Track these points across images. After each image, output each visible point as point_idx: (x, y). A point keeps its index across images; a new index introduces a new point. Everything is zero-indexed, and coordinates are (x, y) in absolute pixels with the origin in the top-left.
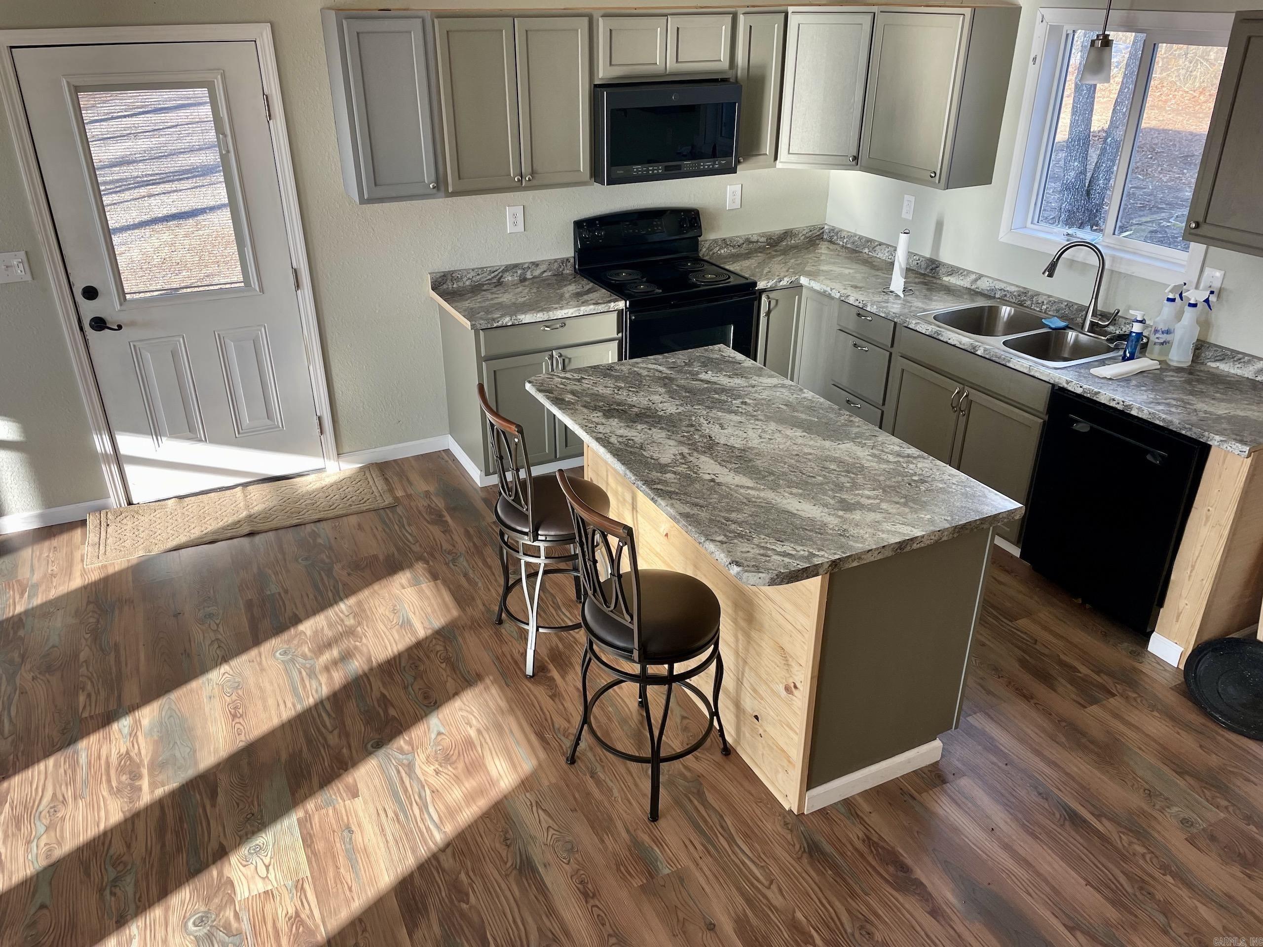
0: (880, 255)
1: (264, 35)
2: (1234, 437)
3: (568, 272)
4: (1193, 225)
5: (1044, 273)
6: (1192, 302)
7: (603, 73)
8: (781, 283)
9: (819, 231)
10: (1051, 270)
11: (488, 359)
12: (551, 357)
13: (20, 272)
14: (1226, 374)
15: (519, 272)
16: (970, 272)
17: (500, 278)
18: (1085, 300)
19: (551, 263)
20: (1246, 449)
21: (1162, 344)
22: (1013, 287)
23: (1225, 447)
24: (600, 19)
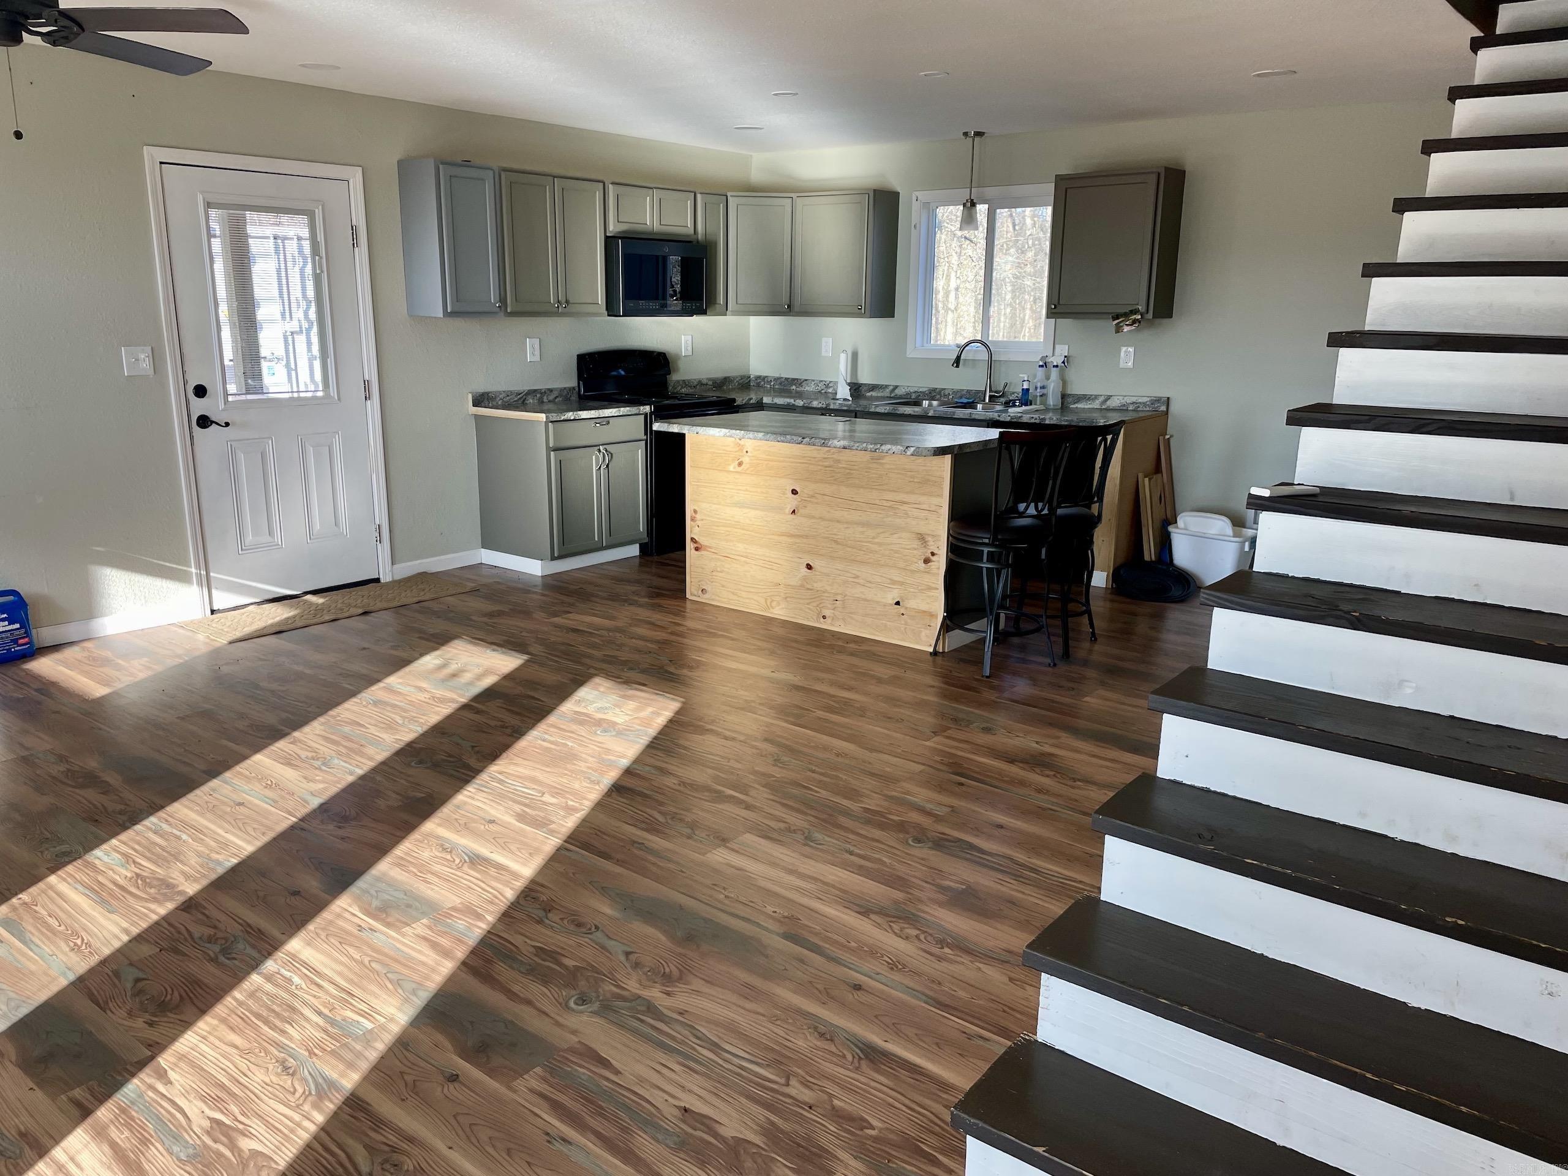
0: (807, 388)
1: (356, 177)
4: (1053, 307)
6: (1055, 364)
7: (613, 228)
11: (555, 450)
12: (599, 451)
13: (145, 364)
15: (538, 395)
16: (887, 385)
17: (524, 401)
19: (562, 390)
22: (926, 387)
24: (610, 185)
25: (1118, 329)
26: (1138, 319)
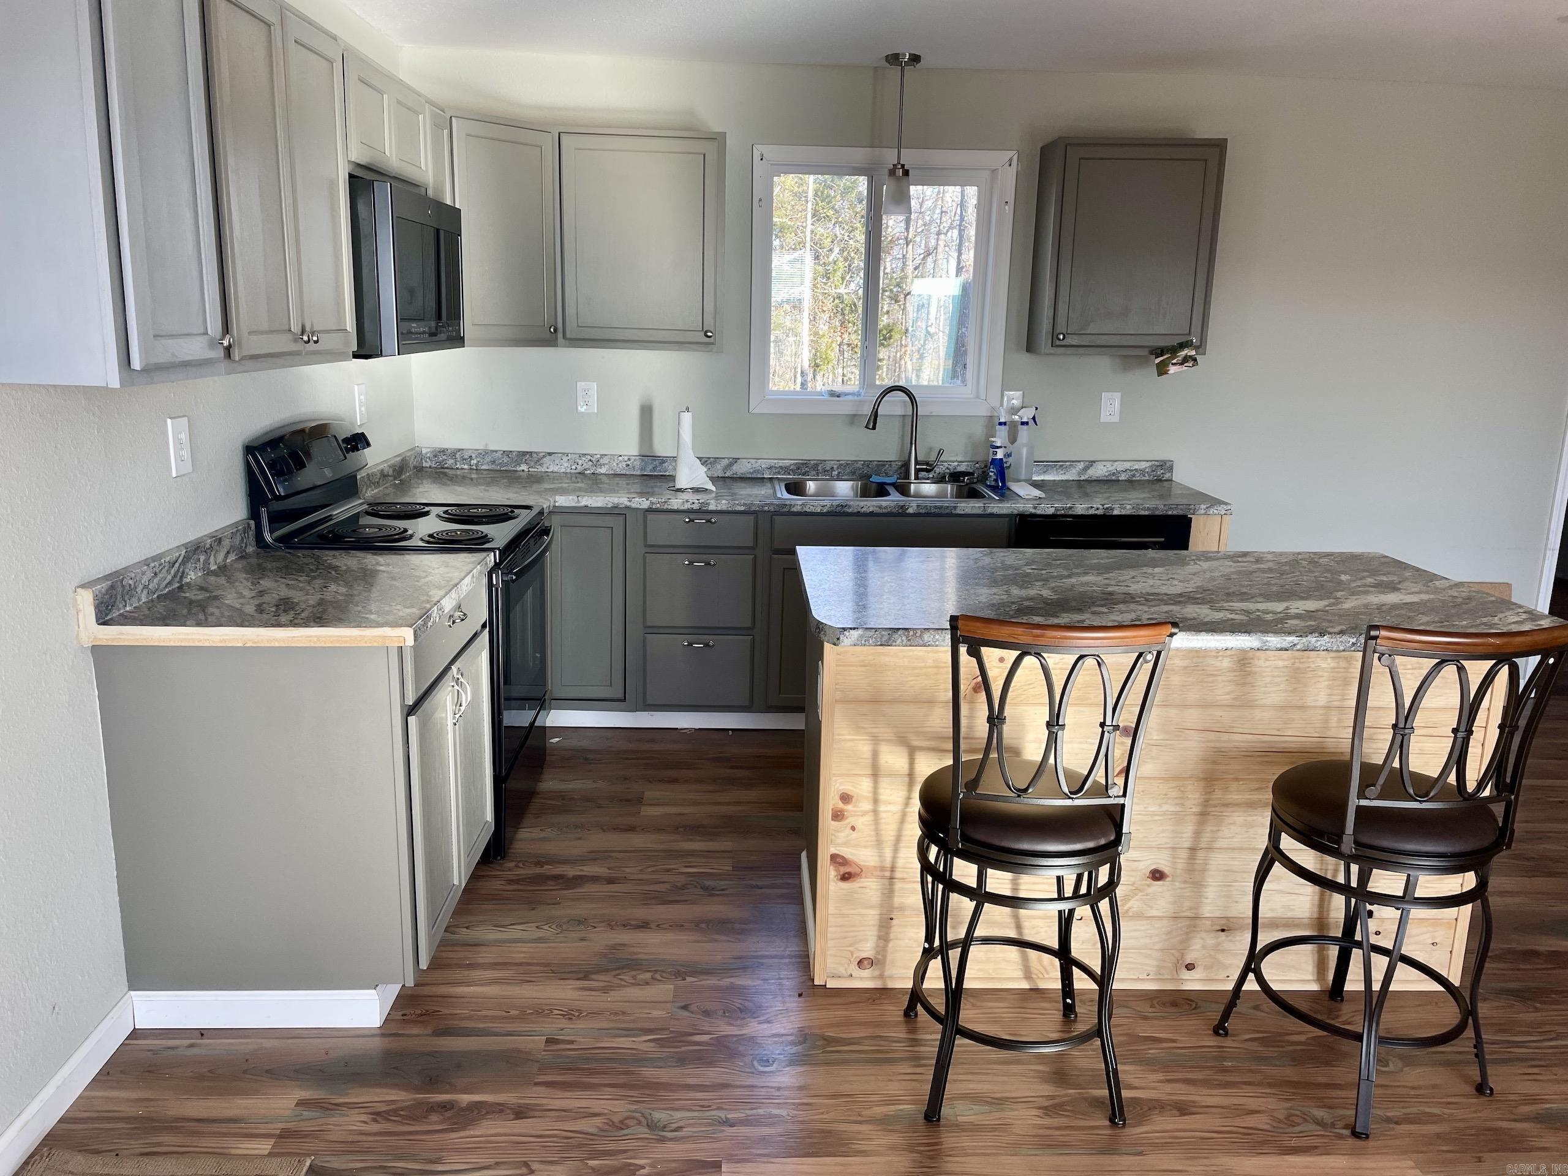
7: (354, 157)
25: (1162, 370)
26: (1190, 357)
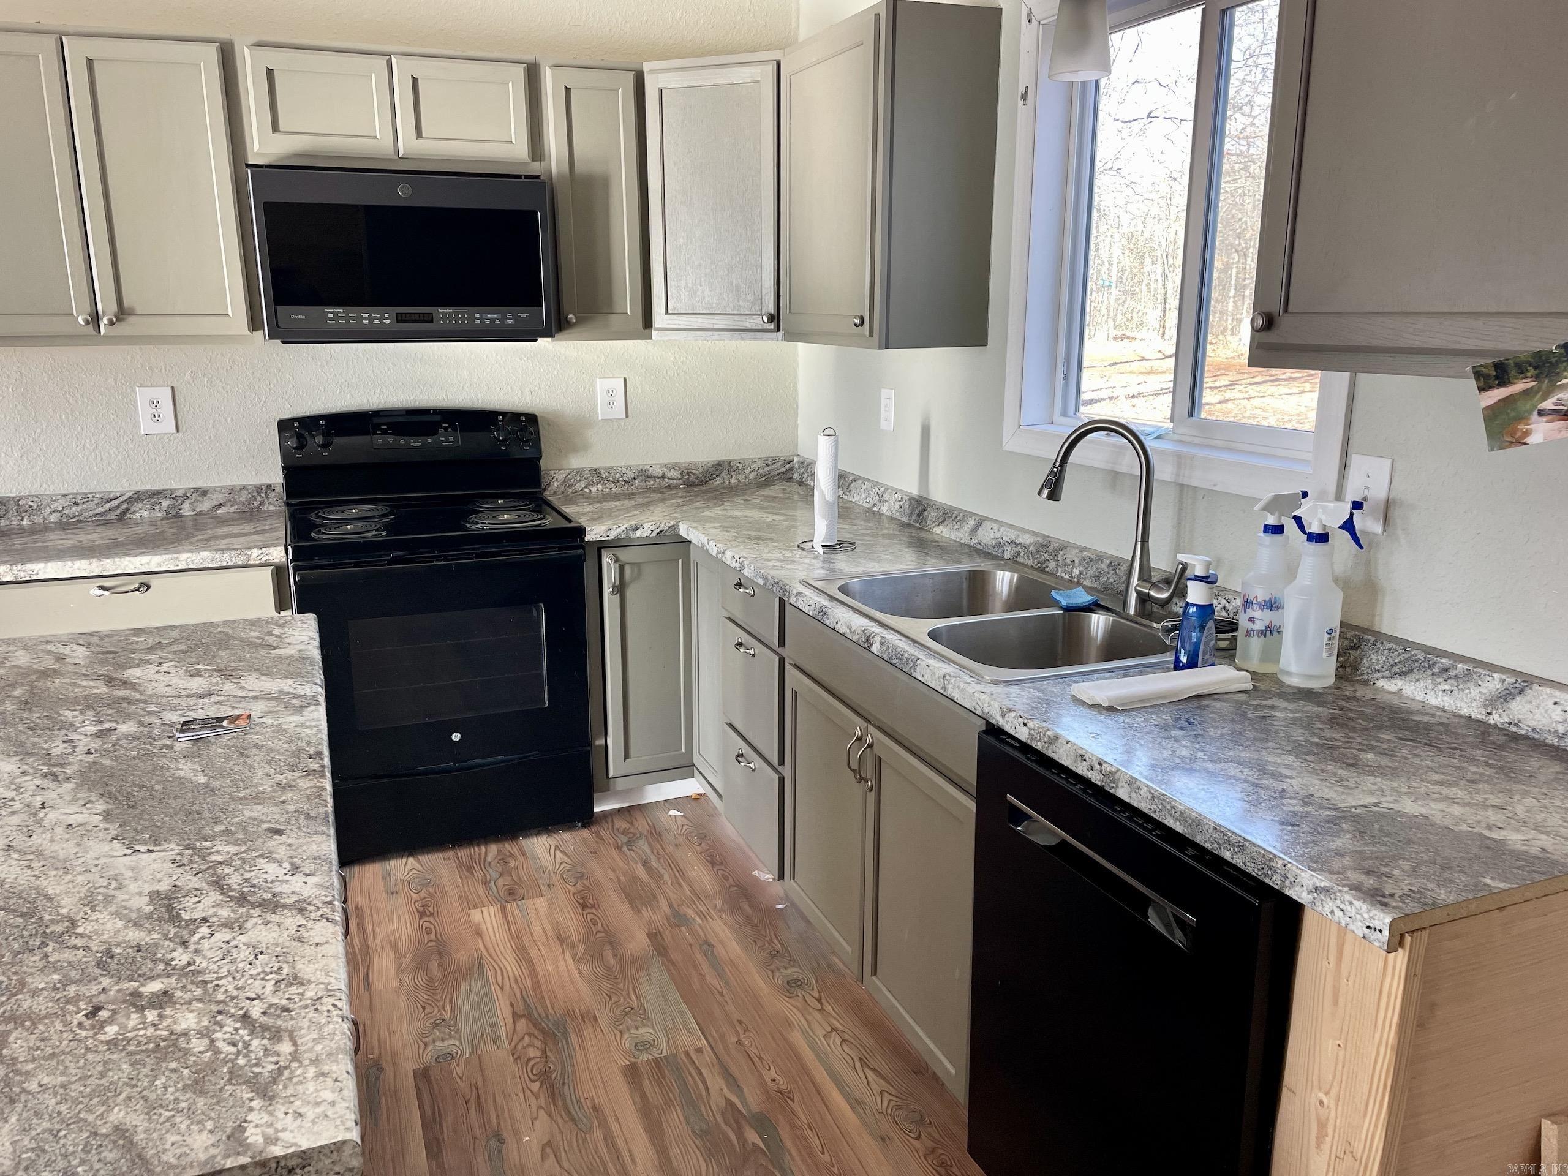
2: (1355, 877)
3: (272, 508)
5: (1039, 493)
6: (1318, 529)
7: (262, 146)
8: (638, 533)
9: (783, 466)
10: (1054, 487)
14: (1415, 707)
15: (165, 503)
16: (968, 514)
18: (1123, 547)
19: (233, 491)
20: (1383, 920)
21: (1263, 633)
22: (1027, 536)
23: (1327, 910)
24: (247, 50)
